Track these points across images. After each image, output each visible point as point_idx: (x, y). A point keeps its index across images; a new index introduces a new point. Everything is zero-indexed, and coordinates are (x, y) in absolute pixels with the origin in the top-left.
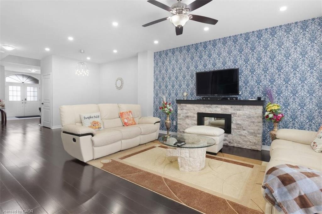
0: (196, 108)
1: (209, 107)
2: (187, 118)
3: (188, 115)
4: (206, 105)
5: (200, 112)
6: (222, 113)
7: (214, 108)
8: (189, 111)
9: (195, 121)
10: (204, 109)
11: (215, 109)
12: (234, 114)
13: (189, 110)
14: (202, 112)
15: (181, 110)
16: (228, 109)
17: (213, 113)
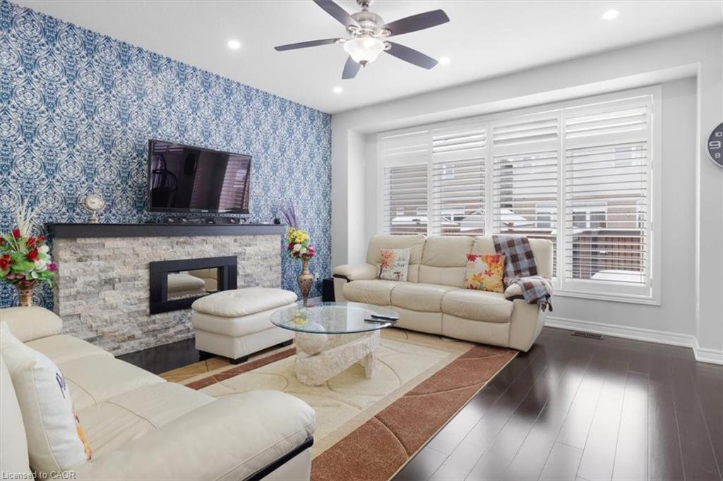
0: (145, 248)
1: (184, 243)
2: (108, 286)
3: (111, 275)
4: (175, 239)
5: (157, 260)
6: (217, 256)
7: (197, 245)
8: (114, 263)
9: (138, 290)
10: (171, 250)
11: (200, 247)
12: (241, 253)
13: (116, 258)
14: (162, 259)
15: (80, 260)
16: (229, 244)
17: (194, 257)
